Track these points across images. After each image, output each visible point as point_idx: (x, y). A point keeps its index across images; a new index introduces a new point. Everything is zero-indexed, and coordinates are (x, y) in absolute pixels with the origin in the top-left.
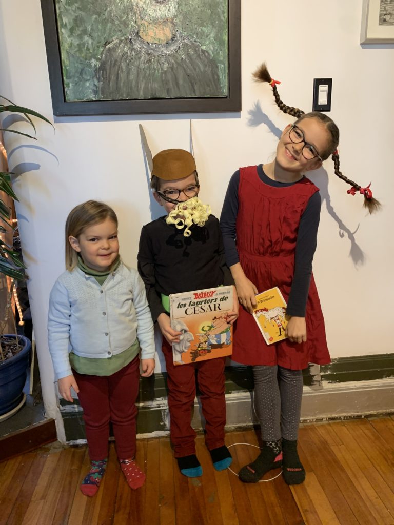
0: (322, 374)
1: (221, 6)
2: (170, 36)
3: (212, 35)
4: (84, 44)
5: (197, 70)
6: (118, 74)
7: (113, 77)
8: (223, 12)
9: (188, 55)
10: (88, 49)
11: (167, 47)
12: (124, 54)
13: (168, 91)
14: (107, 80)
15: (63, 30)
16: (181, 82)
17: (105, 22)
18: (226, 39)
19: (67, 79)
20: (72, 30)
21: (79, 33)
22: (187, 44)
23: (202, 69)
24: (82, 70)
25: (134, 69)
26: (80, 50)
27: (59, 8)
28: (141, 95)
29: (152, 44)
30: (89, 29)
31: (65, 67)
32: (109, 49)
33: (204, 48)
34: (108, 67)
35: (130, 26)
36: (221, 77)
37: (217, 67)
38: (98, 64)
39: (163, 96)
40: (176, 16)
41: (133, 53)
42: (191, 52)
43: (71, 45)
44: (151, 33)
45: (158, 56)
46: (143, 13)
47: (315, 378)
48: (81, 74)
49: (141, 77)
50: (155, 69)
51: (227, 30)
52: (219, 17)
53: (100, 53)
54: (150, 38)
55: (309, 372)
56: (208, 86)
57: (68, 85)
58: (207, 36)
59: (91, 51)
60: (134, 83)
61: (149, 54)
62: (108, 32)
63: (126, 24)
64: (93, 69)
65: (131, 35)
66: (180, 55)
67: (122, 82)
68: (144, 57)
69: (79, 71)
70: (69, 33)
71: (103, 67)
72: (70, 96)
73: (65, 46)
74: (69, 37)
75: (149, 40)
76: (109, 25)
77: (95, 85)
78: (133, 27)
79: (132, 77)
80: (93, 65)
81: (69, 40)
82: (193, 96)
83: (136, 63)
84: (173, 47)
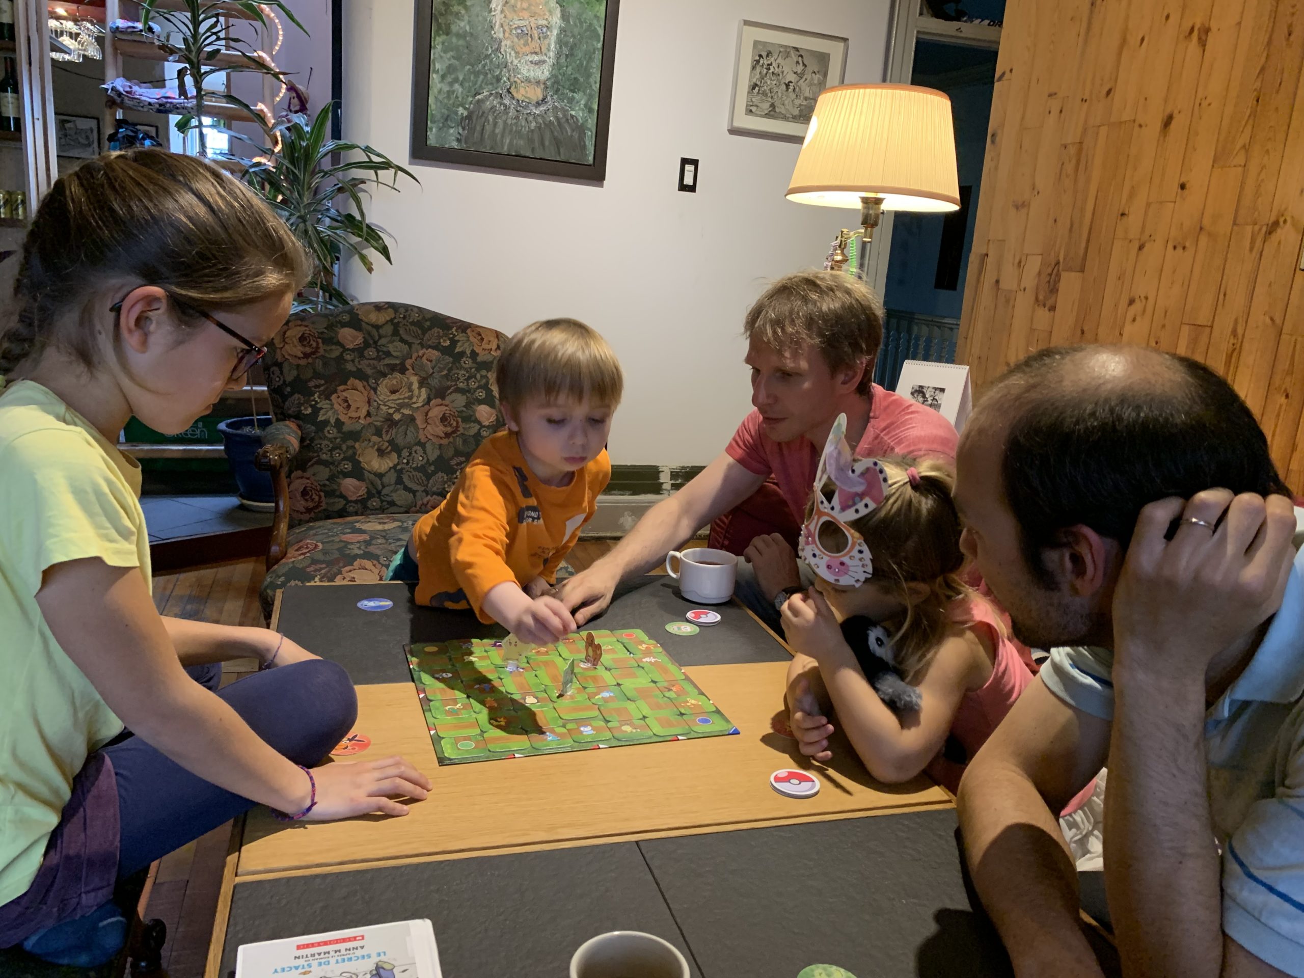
0: (673, 482)
1: (593, 76)
2: (541, 97)
3: (583, 102)
4: (453, 92)
5: (564, 133)
6: (484, 126)
7: (478, 128)
8: (596, 83)
9: (557, 118)
10: (457, 97)
11: (536, 107)
12: (493, 107)
13: (533, 150)
14: (472, 130)
15: (435, 76)
16: (547, 143)
17: (477, 74)
18: (596, 108)
19: (431, 122)
20: (443, 77)
21: (450, 80)
22: (557, 107)
23: (569, 134)
24: (448, 116)
25: (500, 123)
26: (448, 97)
27: (434, 54)
28: (505, 150)
29: (522, 101)
30: (461, 78)
31: (431, 111)
32: (479, 101)
33: (573, 113)
34: (474, 118)
35: (502, 81)
36: (587, 144)
37: (585, 134)
38: (465, 113)
39: (527, 155)
40: (548, 79)
41: (502, 108)
42: (560, 115)
43: (440, 91)
44: (522, 91)
45: (527, 114)
46: (516, 70)
47: (664, 486)
48: (446, 120)
49: (507, 131)
50: (522, 126)
51: (597, 99)
52: (591, 86)
53: (469, 102)
54: (520, 96)
55: (658, 478)
56: (574, 151)
57: (431, 129)
58: (577, 102)
59: (460, 99)
60: (499, 136)
61: (518, 111)
62: (479, 83)
63: (498, 79)
64: (459, 118)
65: (502, 89)
66: (549, 117)
67: (488, 133)
68: (512, 113)
69: (445, 116)
70: (440, 79)
71: (469, 117)
72: (433, 138)
73: (433, 92)
74: (440, 83)
75: (520, 98)
76: (482, 77)
77: (459, 133)
78: (505, 82)
79: (497, 131)
80: (460, 113)
81: (439, 86)
82: (558, 159)
83: (504, 118)
84: (543, 108)
